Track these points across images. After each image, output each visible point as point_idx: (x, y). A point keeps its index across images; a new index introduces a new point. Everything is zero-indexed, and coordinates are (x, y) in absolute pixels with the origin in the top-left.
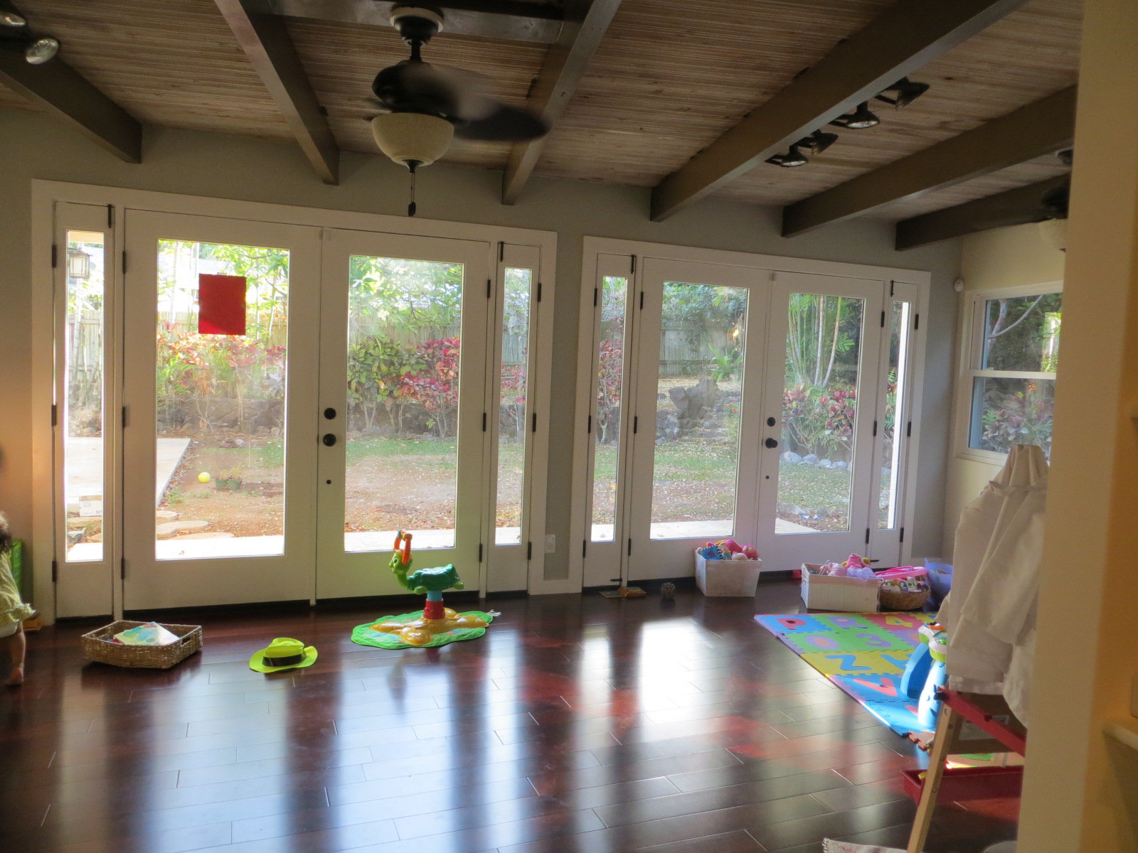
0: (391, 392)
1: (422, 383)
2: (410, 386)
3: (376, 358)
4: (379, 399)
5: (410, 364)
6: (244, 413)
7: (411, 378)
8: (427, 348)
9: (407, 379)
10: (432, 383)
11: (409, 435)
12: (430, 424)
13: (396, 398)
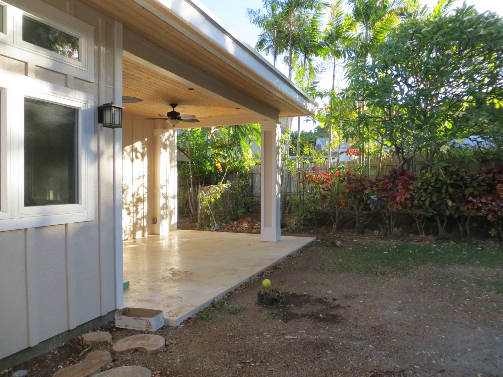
0: (458, 208)
1: (484, 201)
2: (474, 204)
3: (444, 183)
4: (448, 213)
5: (473, 186)
6: (359, 220)
7: (474, 197)
8: (487, 173)
9: (471, 198)
10: (493, 200)
11: (474, 241)
12: (493, 233)
13: (462, 212)
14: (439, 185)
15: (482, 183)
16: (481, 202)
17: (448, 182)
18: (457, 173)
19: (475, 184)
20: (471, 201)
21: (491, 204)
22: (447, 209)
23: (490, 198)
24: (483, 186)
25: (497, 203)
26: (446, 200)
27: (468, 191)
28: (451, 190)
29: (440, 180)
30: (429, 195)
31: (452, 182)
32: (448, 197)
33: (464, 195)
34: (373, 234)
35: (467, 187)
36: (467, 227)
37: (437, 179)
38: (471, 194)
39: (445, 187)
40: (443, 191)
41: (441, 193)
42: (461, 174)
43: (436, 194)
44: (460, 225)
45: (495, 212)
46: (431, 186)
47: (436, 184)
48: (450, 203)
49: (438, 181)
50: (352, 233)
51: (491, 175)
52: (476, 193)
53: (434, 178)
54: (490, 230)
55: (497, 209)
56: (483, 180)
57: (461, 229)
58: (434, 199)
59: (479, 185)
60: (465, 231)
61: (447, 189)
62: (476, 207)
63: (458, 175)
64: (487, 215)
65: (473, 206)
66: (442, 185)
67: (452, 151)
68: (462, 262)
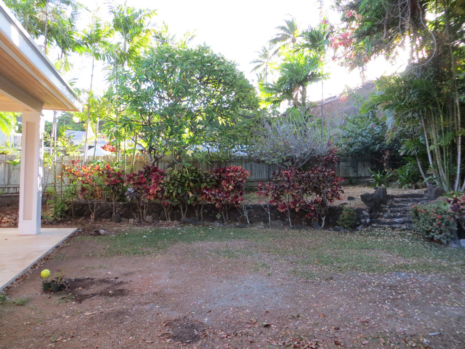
0: (196, 198)
1: (213, 193)
2: (207, 195)
3: (187, 179)
4: (189, 202)
5: (206, 182)
6: (116, 210)
7: (207, 190)
8: (216, 173)
9: (205, 191)
10: (219, 193)
11: (206, 223)
12: (218, 216)
13: (199, 202)
14: (183, 181)
15: (213, 180)
16: (211, 194)
17: (190, 178)
18: (195, 171)
19: (208, 180)
20: (205, 193)
21: (218, 195)
22: (189, 199)
23: (217, 191)
24: (214, 181)
25: (222, 195)
26: (188, 192)
27: (203, 185)
28: (192, 184)
29: (184, 177)
30: (176, 188)
31: (193, 178)
32: (189, 190)
33: (200, 189)
34: (128, 222)
35: (202, 182)
36: (201, 213)
37: (181, 176)
38: (206, 188)
39: (187, 182)
40: (186, 185)
41: (184, 186)
42: (198, 172)
43: (181, 188)
44: (196, 212)
45: (220, 201)
46: (177, 181)
47: (181, 180)
48: (191, 195)
49: (183, 177)
50: (110, 222)
51: (218, 174)
52: (209, 187)
53: (180, 174)
54: (217, 214)
55: (221, 199)
56: (214, 178)
57: (197, 214)
58: (180, 191)
59: (211, 181)
60: (200, 216)
61: (189, 183)
62: (208, 198)
63: (196, 173)
64: (215, 203)
65: (206, 197)
66: (186, 181)
67: (195, 155)
68: (202, 239)
